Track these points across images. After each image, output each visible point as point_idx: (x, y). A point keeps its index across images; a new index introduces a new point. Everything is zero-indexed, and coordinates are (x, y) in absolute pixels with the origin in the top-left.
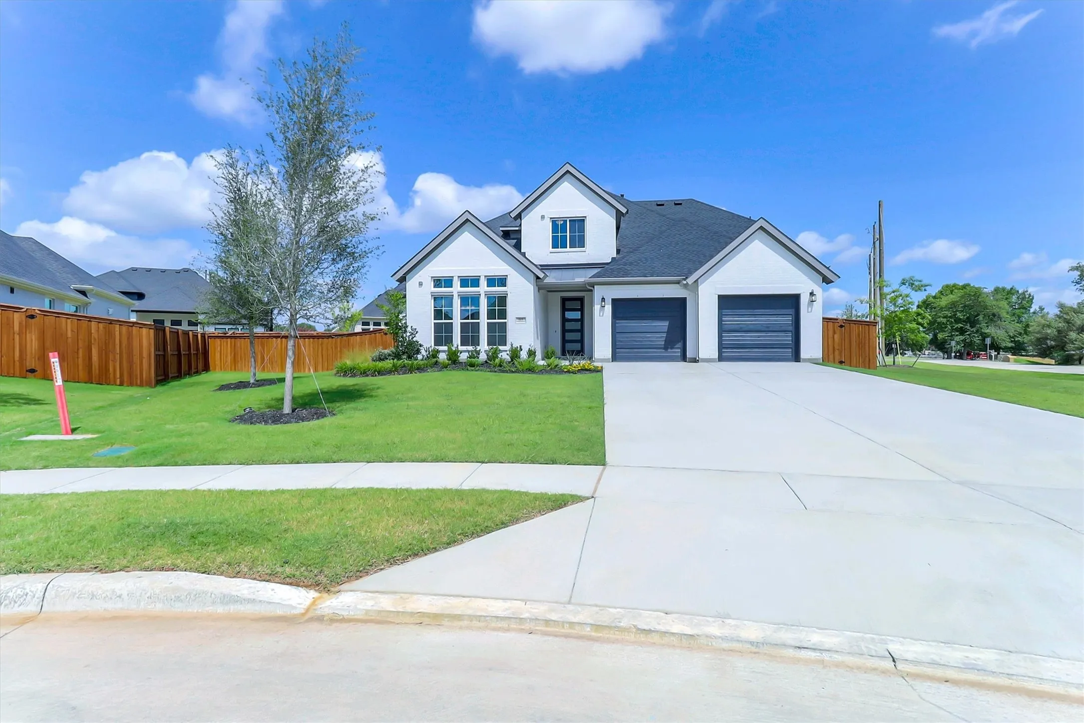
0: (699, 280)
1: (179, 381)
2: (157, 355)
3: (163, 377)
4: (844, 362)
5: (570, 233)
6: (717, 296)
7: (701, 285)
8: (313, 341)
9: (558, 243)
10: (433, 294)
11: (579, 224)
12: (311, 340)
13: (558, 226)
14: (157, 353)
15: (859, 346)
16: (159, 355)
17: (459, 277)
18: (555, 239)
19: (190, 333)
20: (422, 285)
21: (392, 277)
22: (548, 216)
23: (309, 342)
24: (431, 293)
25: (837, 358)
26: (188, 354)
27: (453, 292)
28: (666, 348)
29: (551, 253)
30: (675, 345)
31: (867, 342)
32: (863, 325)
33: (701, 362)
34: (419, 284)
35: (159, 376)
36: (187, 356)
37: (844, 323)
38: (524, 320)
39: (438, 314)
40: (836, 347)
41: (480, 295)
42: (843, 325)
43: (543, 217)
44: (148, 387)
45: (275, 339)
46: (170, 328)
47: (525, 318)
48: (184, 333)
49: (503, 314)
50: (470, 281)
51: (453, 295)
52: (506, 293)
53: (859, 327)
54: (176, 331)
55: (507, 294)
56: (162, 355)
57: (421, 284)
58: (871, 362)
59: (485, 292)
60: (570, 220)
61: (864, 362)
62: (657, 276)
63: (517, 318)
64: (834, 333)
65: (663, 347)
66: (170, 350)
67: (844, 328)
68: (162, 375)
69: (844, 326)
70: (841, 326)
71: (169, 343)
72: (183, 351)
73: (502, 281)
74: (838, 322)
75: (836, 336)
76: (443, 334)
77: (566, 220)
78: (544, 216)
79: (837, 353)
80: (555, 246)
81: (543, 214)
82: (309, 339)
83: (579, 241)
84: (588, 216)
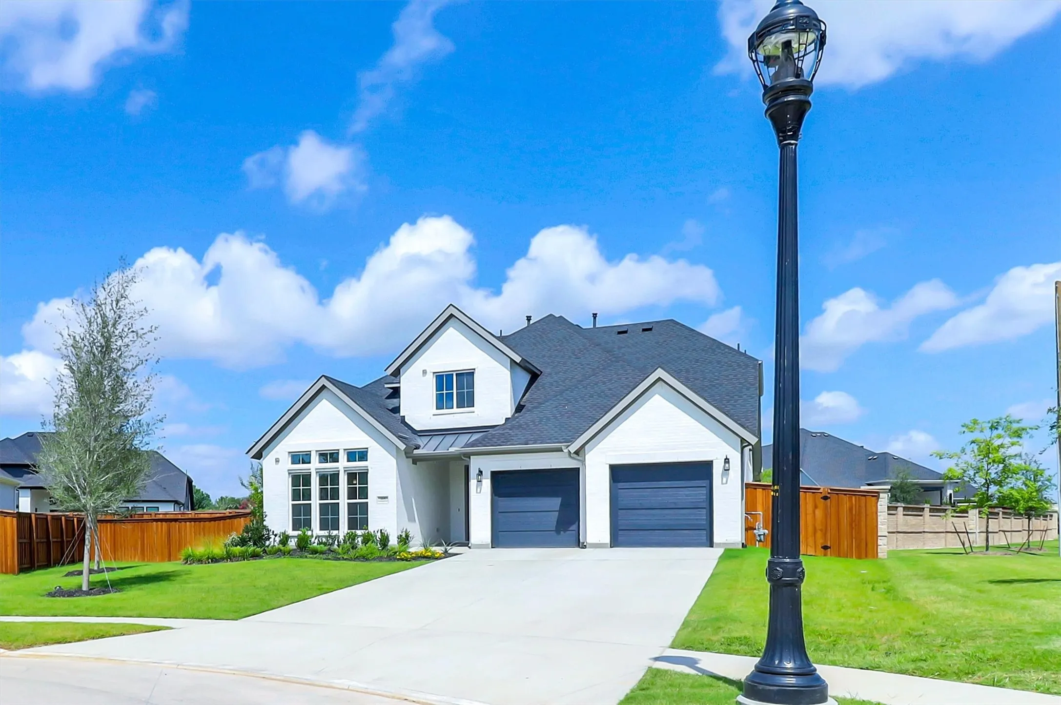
0: (586, 447)
1: (46, 569)
2: (20, 543)
3: (29, 566)
4: (830, 548)
5: (457, 390)
6: (608, 466)
7: (588, 453)
8: (195, 525)
9: (442, 402)
10: (290, 472)
11: (467, 377)
12: (193, 523)
13: (443, 380)
14: (21, 541)
15: (851, 525)
16: (25, 543)
17: (317, 451)
18: (439, 398)
19: (63, 518)
20: (279, 461)
21: (247, 453)
22: (430, 371)
23: (191, 526)
24: (289, 470)
25: (820, 542)
26: (60, 542)
27: (310, 469)
28: (558, 531)
29: (434, 415)
30: (569, 528)
31: (863, 519)
32: (857, 496)
33: (590, 548)
34: (276, 461)
35: (24, 564)
36: (59, 543)
37: (829, 493)
38: (386, 500)
39: (296, 495)
40: (819, 527)
41: (339, 471)
42: (829, 495)
43: (425, 372)
44: (11, 575)
45: (155, 523)
46: (35, 514)
47: (387, 497)
48: (55, 519)
49: (364, 493)
50: (330, 456)
51: (310, 472)
52: (366, 468)
53: (851, 500)
54: (45, 517)
55: (368, 470)
56: (28, 543)
57: (277, 461)
58: (870, 546)
59: (344, 468)
60: (457, 374)
61: (858, 547)
62: (541, 443)
63: (379, 498)
64: (816, 507)
65: (554, 529)
66: (37, 537)
67: (829, 500)
68: (28, 564)
69: (829, 498)
70: (825, 498)
71: (34, 531)
72: (53, 538)
73: (363, 455)
74: (821, 493)
75: (817, 512)
76: (301, 518)
77: (453, 374)
78: (426, 370)
79: (819, 534)
80: (439, 406)
81: (425, 369)
82: (190, 522)
83: (467, 400)
84: (477, 368)
